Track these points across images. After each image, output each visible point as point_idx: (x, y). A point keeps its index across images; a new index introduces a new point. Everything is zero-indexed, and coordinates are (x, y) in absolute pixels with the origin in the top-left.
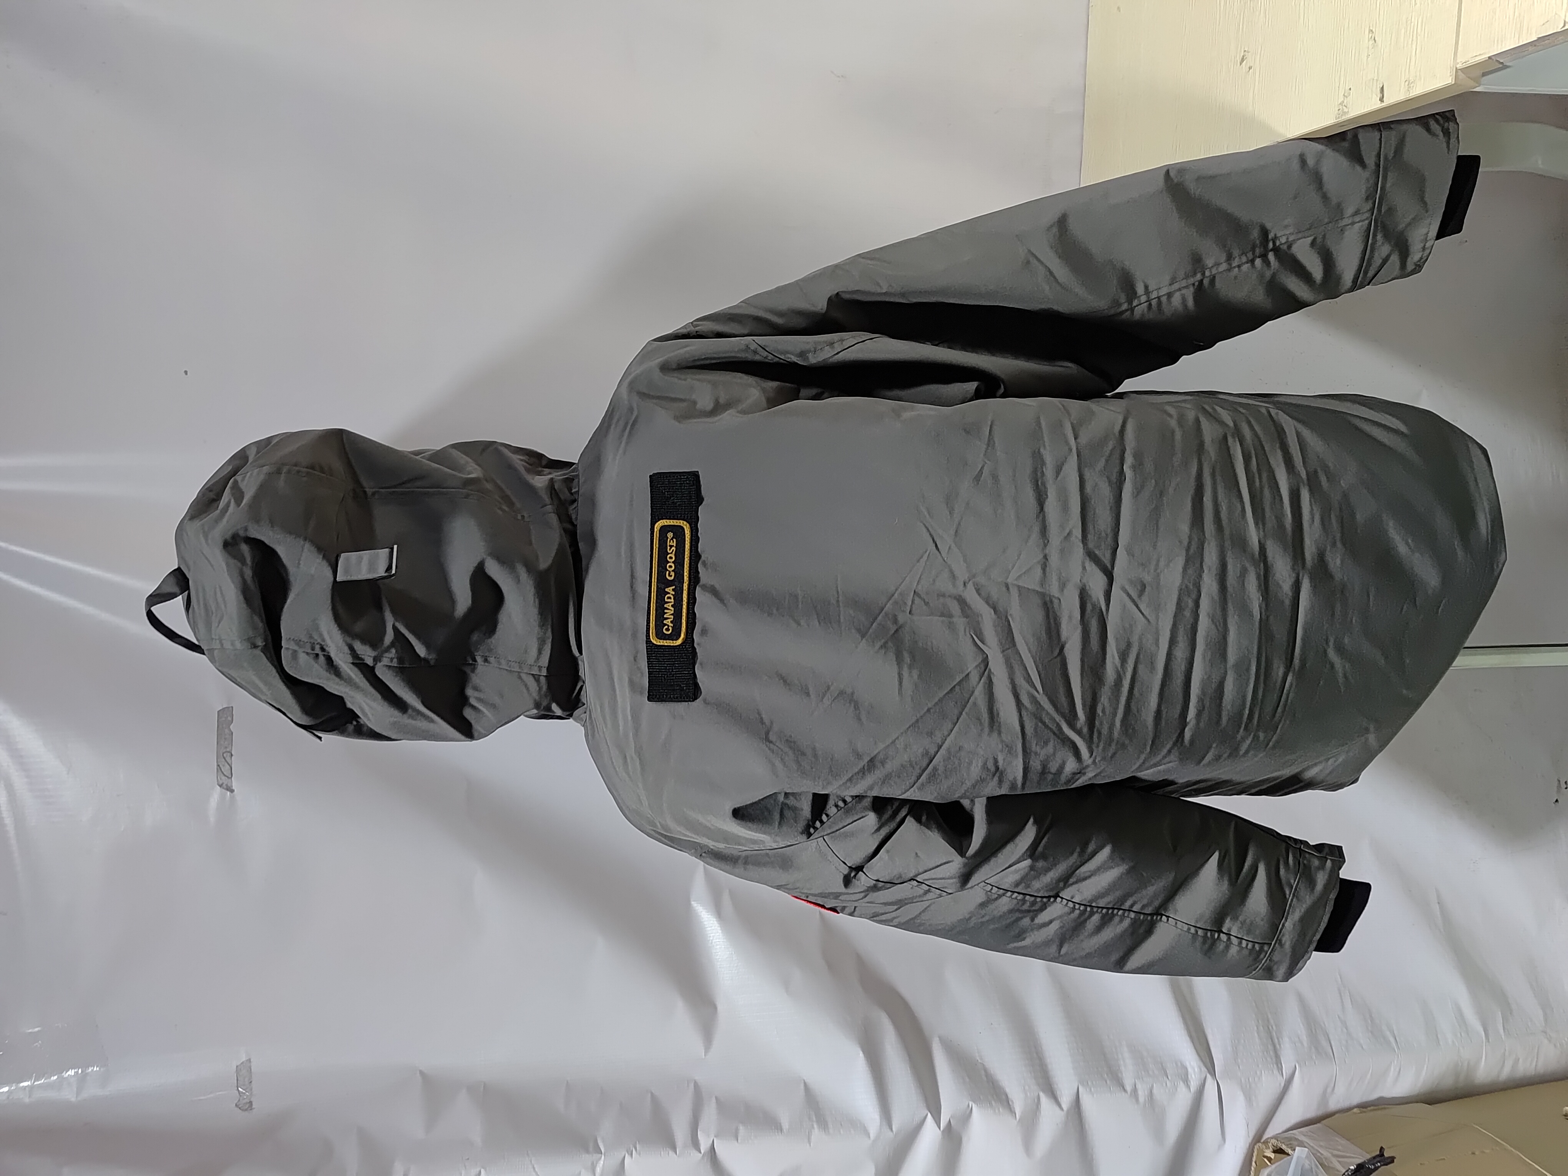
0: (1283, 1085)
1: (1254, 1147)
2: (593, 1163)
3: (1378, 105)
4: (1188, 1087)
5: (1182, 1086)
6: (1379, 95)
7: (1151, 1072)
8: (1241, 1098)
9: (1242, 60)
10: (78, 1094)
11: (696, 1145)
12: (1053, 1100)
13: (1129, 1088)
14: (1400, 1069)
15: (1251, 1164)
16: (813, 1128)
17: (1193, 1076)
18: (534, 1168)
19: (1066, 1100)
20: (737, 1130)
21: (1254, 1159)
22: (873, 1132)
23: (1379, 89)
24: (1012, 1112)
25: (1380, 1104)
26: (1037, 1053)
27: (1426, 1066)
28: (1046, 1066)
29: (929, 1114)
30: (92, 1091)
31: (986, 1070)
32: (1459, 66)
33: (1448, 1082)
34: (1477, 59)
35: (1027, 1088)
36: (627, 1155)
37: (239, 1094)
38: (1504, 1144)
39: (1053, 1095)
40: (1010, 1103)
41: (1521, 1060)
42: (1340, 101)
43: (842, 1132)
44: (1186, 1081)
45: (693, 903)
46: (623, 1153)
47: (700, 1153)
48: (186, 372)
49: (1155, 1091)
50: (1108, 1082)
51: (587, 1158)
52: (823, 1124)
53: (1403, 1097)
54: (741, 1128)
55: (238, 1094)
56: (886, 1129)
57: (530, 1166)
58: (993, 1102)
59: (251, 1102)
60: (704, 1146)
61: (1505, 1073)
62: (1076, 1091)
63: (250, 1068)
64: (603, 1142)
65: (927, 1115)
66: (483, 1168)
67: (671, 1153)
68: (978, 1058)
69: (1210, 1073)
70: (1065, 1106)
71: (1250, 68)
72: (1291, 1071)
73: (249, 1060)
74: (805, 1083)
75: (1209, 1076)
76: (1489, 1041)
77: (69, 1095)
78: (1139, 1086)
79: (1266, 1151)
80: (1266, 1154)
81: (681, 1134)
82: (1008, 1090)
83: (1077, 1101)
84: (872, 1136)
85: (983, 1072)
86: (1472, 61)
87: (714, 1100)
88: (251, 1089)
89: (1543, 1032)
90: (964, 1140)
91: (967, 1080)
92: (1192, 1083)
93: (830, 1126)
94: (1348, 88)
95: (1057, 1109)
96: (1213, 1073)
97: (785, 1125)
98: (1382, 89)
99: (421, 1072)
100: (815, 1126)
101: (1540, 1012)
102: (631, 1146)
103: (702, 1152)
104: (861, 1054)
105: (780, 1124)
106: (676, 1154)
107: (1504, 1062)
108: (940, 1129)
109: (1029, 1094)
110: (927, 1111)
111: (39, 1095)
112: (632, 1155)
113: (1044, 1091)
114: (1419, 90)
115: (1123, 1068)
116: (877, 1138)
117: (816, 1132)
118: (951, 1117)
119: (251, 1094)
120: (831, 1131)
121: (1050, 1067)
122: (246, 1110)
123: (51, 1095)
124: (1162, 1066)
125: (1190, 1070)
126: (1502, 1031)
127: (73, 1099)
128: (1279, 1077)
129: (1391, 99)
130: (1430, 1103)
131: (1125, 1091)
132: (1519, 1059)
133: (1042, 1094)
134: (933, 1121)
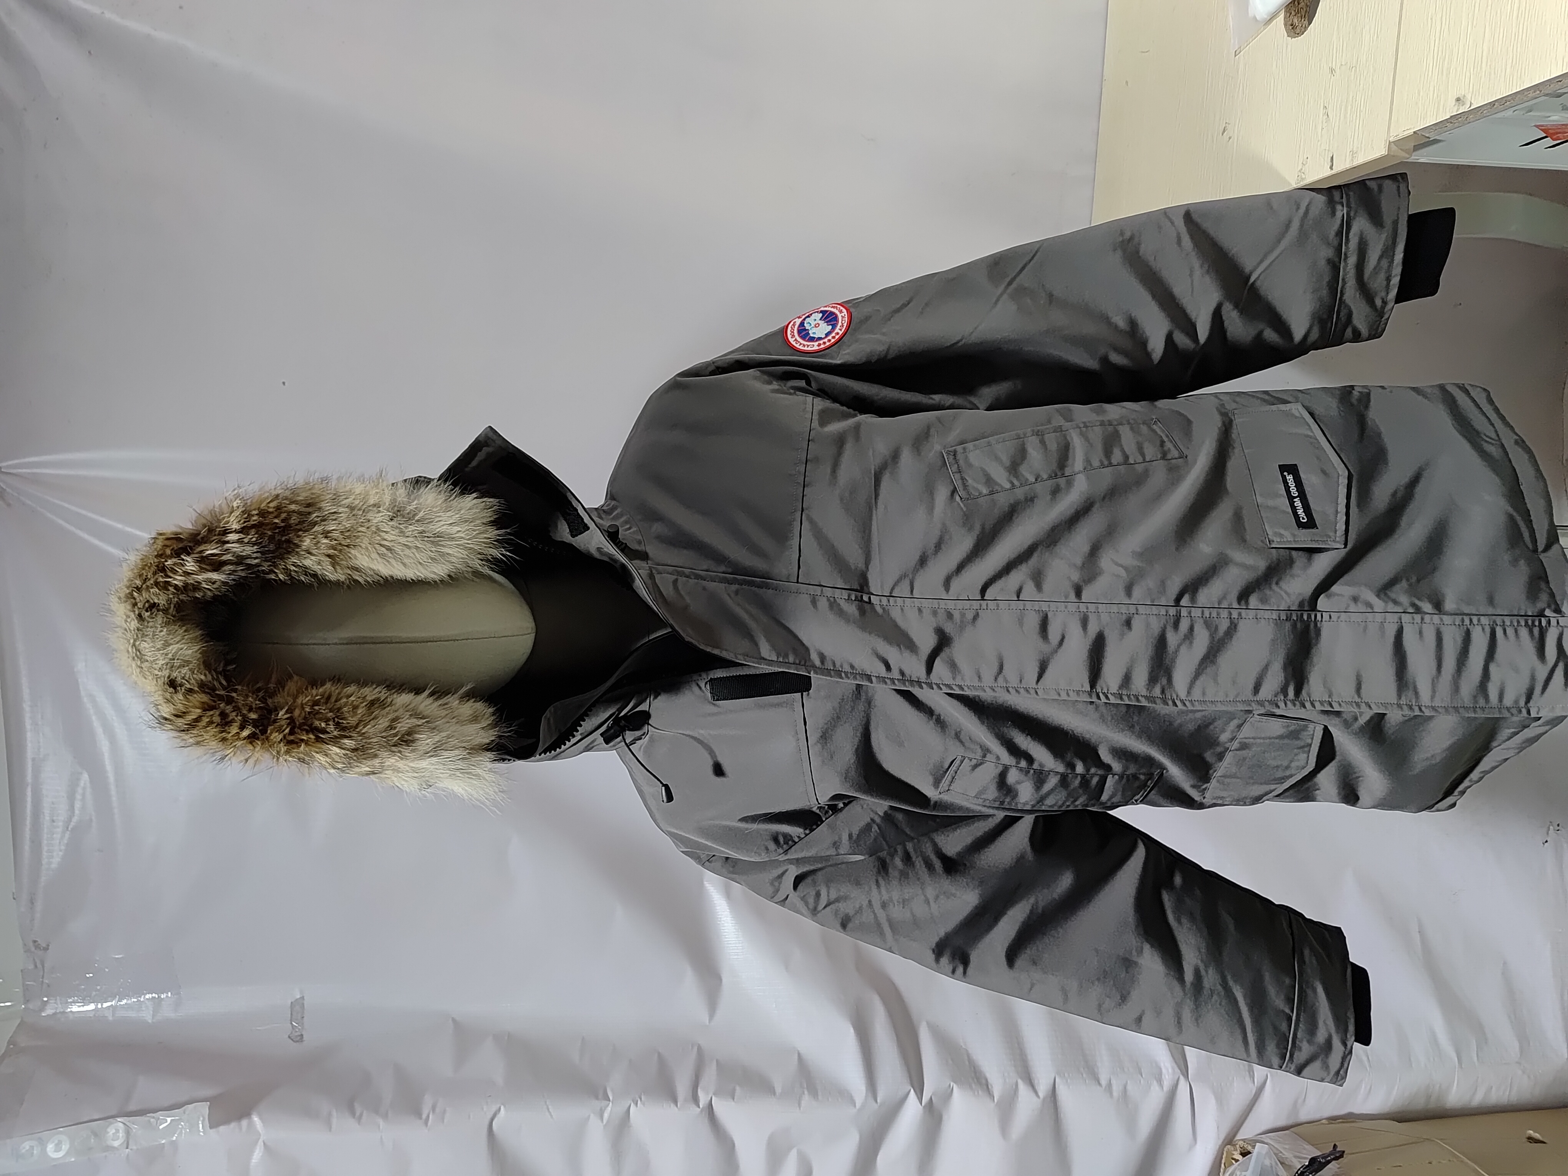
0: (1254, 1092)
1: (1223, 1150)
2: (601, 1109)
3: (1327, 173)
4: (1161, 1086)
5: (1155, 1086)
6: (1330, 164)
7: (1126, 1070)
8: (1212, 1101)
9: (1224, 131)
10: (153, 1016)
11: (695, 1099)
12: (1030, 1088)
13: (1104, 1082)
14: (1371, 1087)
15: (1220, 1166)
16: (804, 1093)
17: (1167, 1077)
18: (548, 1109)
19: (1043, 1088)
20: (734, 1090)
21: (1223, 1161)
22: (859, 1102)
23: (1329, 158)
24: (992, 1096)
25: (1350, 1118)
26: (1019, 1044)
27: (1396, 1088)
28: (1026, 1056)
29: (912, 1090)
30: (167, 1012)
31: (968, 1055)
32: (1392, 139)
33: (1420, 1104)
34: (1405, 133)
35: (1006, 1074)
36: (632, 1104)
37: (293, 1028)
38: (1462, 1156)
39: (1031, 1084)
40: (990, 1087)
41: (1494, 1089)
42: (1299, 169)
43: (830, 1099)
44: (1160, 1081)
45: (705, 883)
46: (629, 1102)
47: (699, 1107)
48: (284, 383)
49: (1129, 1087)
50: (1084, 1075)
51: (597, 1104)
52: (814, 1092)
53: (1373, 1115)
54: (738, 1088)
55: (291, 1028)
56: (872, 1101)
57: (545, 1107)
58: (973, 1086)
59: (302, 1035)
60: (703, 1100)
61: (1477, 1099)
62: (1052, 1081)
63: (303, 1004)
64: (612, 1091)
65: (910, 1090)
66: (503, 1104)
67: (672, 1105)
68: (962, 1044)
69: (1183, 1075)
70: (1041, 1095)
71: (1230, 138)
72: (1263, 1080)
73: (303, 998)
74: (799, 1054)
75: (1182, 1078)
76: (1462, 1068)
77: (147, 1015)
78: (1114, 1082)
79: (1234, 1152)
80: (1234, 1157)
81: (682, 1089)
82: (988, 1075)
83: (1053, 1091)
84: (858, 1105)
85: (966, 1058)
86: (1401, 136)
87: (715, 1063)
88: (303, 1024)
89: (1517, 1063)
90: (945, 1117)
91: (950, 1062)
92: (1165, 1083)
93: (820, 1093)
94: (1305, 157)
95: (1033, 1094)
96: (1186, 1074)
97: (778, 1090)
98: (1332, 158)
99: (454, 1020)
100: (806, 1092)
101: (1516, 1044)
102: (637, 1096)
103: (701, 1106)
104: (852, 1030)
105: (774, 1088)
106: (677, 1106)
107: (1476, 1089)
108: (921, 1104)
109: (1007, 1080)
110: (910, 1087)
111: (121, 1013)
112: (636, 1104)
113: (1022, 1078)
114: (1361, 159)
115: (1099, 1064)
116: (863, 1106)
117: (806, 1097)
118: (933, 1094)
119: (303, 1028)
120: (820, 1097)
121: (1029, 1057)
122: (297, 1041)
123: (132, 1014)
124: (1137, 1064)
125: (1164, 1070)
126: (1475, 1059)
127: (150, 1021)
128: (1251, 1085)
129: (1339, 167)
130: (1400, 1121)
131: (1100, 1084)
132: (1492, 1087)
133: (1020, 1082)
134: (916, 1097)
